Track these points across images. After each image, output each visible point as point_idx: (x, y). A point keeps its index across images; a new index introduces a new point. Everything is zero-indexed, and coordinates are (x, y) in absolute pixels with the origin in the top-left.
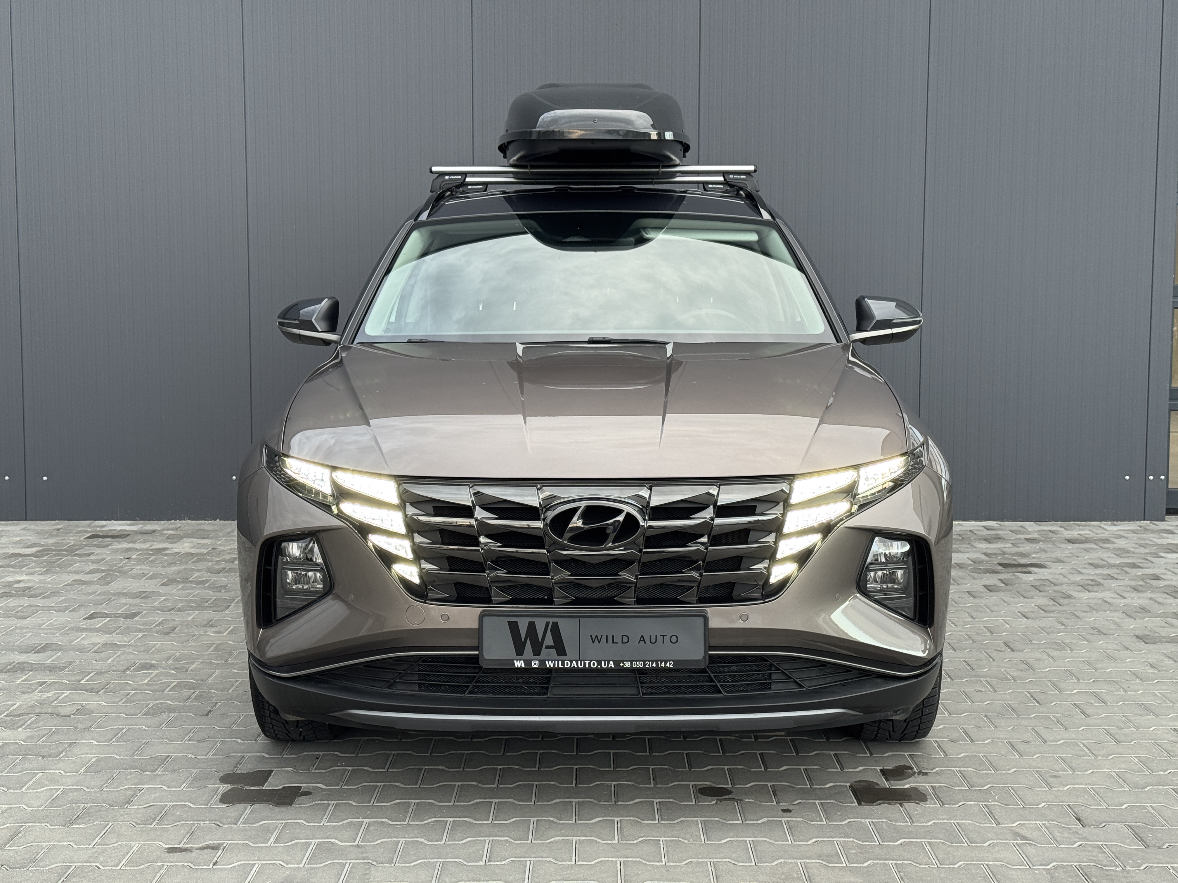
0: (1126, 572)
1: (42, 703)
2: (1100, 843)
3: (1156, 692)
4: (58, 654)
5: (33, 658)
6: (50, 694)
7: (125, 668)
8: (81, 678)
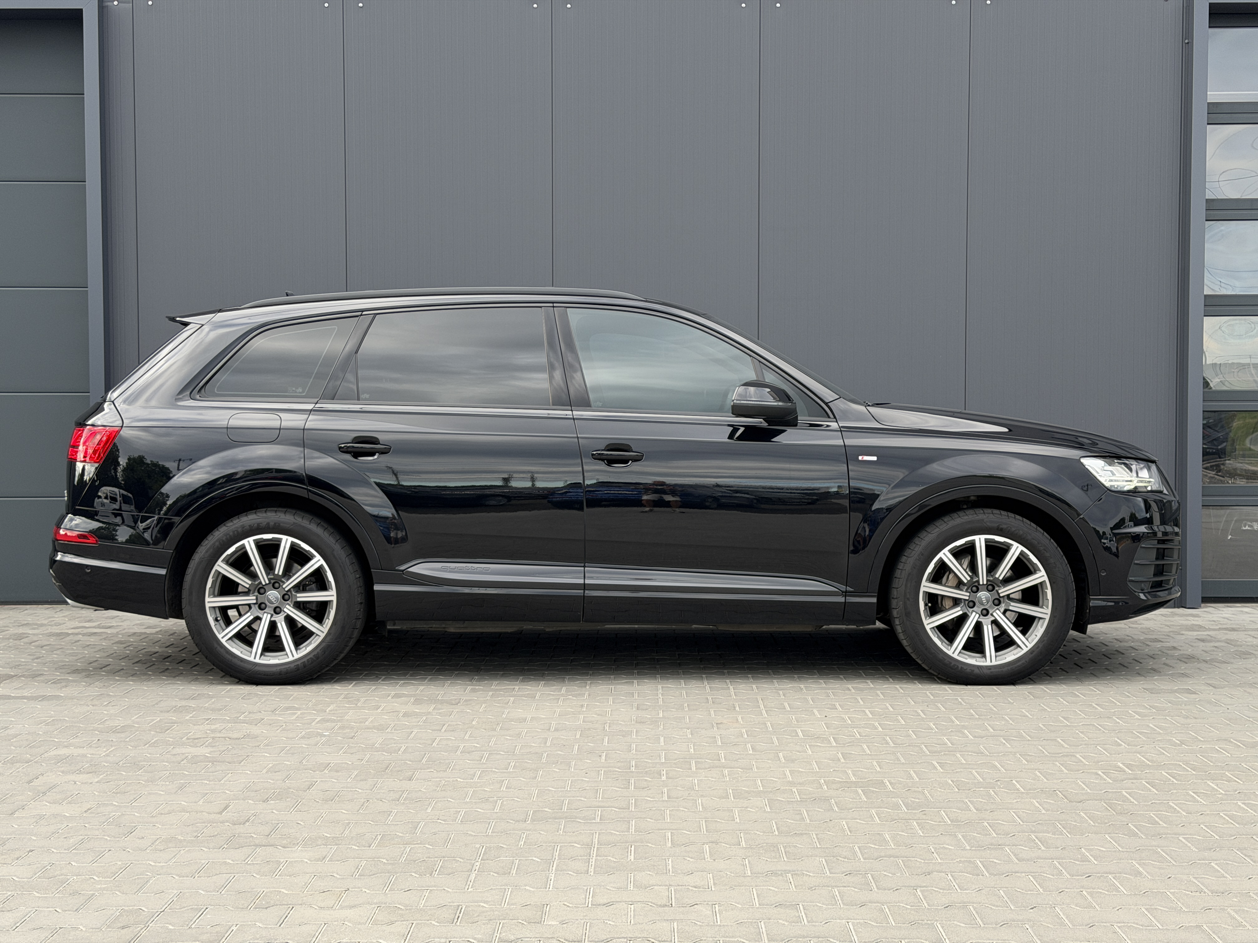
0: (1148, 645)
1: (213, 731)
2: (1078, 812)
3: (1151, 725)
4: (213, 701)
5: (192, 704)
6: (217, 726)
7: (273, 709)
8: (238, 715)
